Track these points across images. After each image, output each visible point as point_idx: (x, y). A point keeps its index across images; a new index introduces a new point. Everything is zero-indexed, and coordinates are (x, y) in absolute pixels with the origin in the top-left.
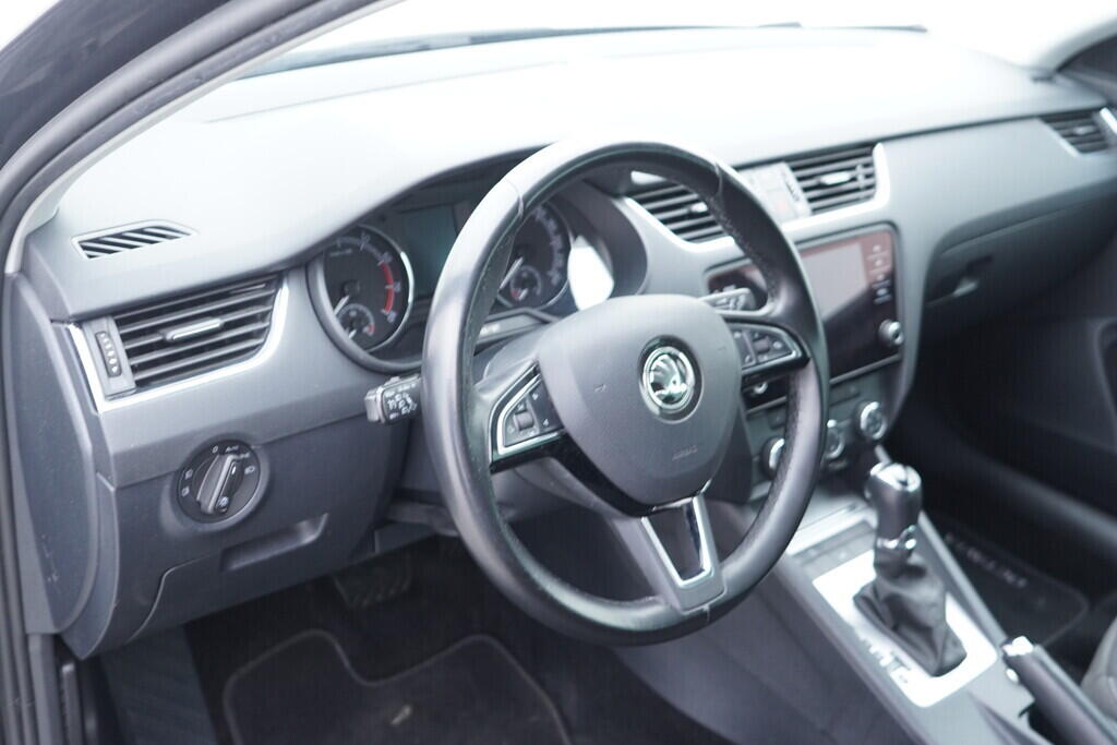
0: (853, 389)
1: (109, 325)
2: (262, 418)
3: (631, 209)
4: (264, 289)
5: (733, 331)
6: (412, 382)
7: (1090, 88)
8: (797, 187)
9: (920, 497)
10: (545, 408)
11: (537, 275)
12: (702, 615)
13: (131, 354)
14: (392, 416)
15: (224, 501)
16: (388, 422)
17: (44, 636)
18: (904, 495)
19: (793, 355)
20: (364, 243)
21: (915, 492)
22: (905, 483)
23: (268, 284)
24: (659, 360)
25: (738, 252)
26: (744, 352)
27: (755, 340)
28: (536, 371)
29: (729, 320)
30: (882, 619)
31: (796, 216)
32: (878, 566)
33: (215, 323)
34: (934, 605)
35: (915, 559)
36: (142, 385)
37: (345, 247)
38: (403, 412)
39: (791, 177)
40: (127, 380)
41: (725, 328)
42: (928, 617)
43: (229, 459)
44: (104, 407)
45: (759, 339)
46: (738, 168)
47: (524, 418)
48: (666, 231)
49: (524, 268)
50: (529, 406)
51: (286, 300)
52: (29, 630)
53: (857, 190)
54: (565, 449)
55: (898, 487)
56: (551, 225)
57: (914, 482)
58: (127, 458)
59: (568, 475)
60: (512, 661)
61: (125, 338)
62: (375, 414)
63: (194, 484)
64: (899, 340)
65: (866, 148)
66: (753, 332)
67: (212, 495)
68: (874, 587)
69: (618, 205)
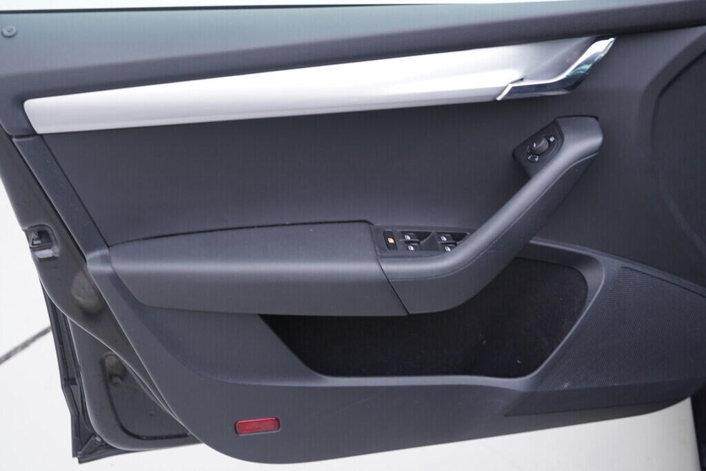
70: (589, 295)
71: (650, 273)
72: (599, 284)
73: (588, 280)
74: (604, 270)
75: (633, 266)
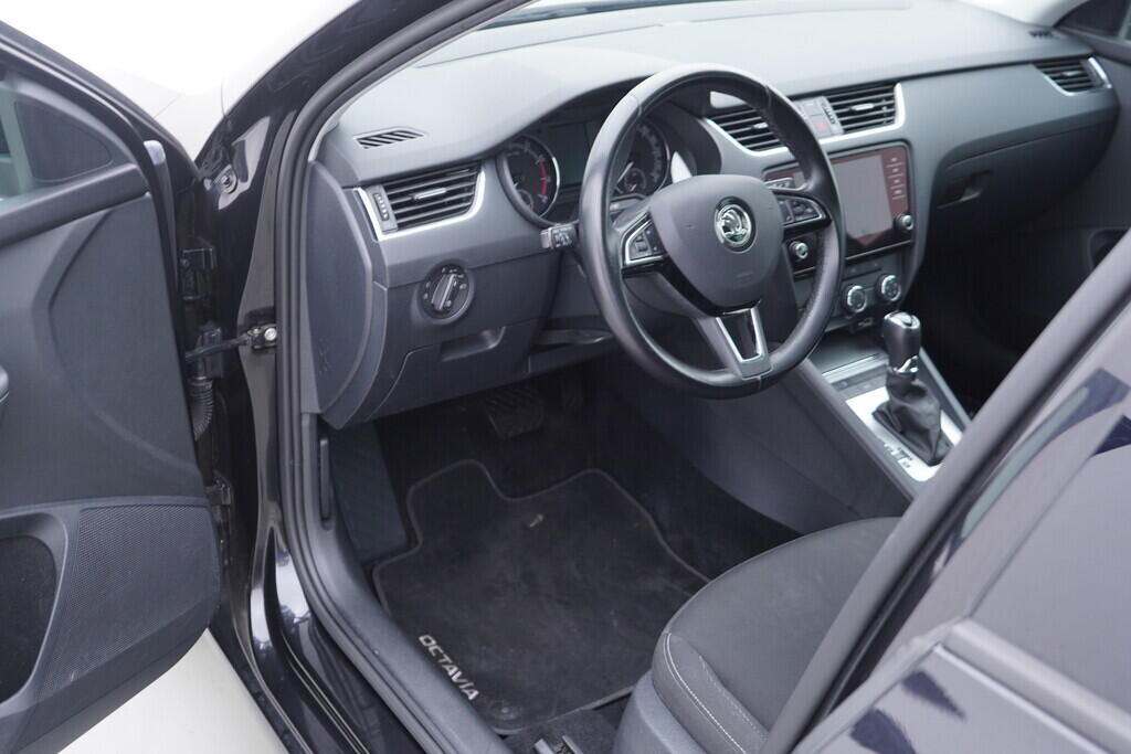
0: (875, 264)
1: (380, 189)
2: (471, 252)
3: (712, 127)
4: (470, 172)
5: (779, 200)
6: (568, 227)
7: (1081, 41)
8: (833, 113)
9: (920, 335)
10: (654, 240)
11: (643, 175)
12: (756, 382)
13: (395, 207)
14: (558, 246)
15: (449, 303)
16: (556, 249)
17: (312, 415)
18: (909, 332)
19: (820, 217)
20: (527, 148)
21: (915, 330)
22: (910, 325)
23: (471, 169)
24: (728, 213)
25: (791, 157)
26: (786, 214)
27: (794, 206)
28: (649, 217)
29: (776, 193)
30: (892, 425)
31: (833, 135)
32: (891, 388)
33: (442, 191)
34: (930, 414)
35: (917, 382)
36: (401, 227)
37: (514, 150)
38: (564, 243)
39: (829, 107)
40: (393, 223)
41: (774, 197)
42: (926, 423)
43: (453, 276)
44: (382, 237)
45: (798, 205)
46: (794, 98)
47: (642, 244)
48: (735, 142)
49: (634, 169)
50: (645, 238)
51: (482, 180)
52: (304, 409)
53: (881, 116)
54: (666, 266)
55: (904, 327)
56: (653, 140)
57: (916, 324)
58: (396, 269)
59: (669, 285)
60: (618, 487)
61: (391, 198)
62: (547, 244)
63: (431, 291)
64: (910, 228)
65: (888, 85)
66: (792, 201)
67: (441, 300)
68: (888, 405)
69: (702, 124)
70: (56, 560)
71: (113, 504)
72: (64, 541)
73: (48, 543)
74: (61, 522)
75: (94, 505)
